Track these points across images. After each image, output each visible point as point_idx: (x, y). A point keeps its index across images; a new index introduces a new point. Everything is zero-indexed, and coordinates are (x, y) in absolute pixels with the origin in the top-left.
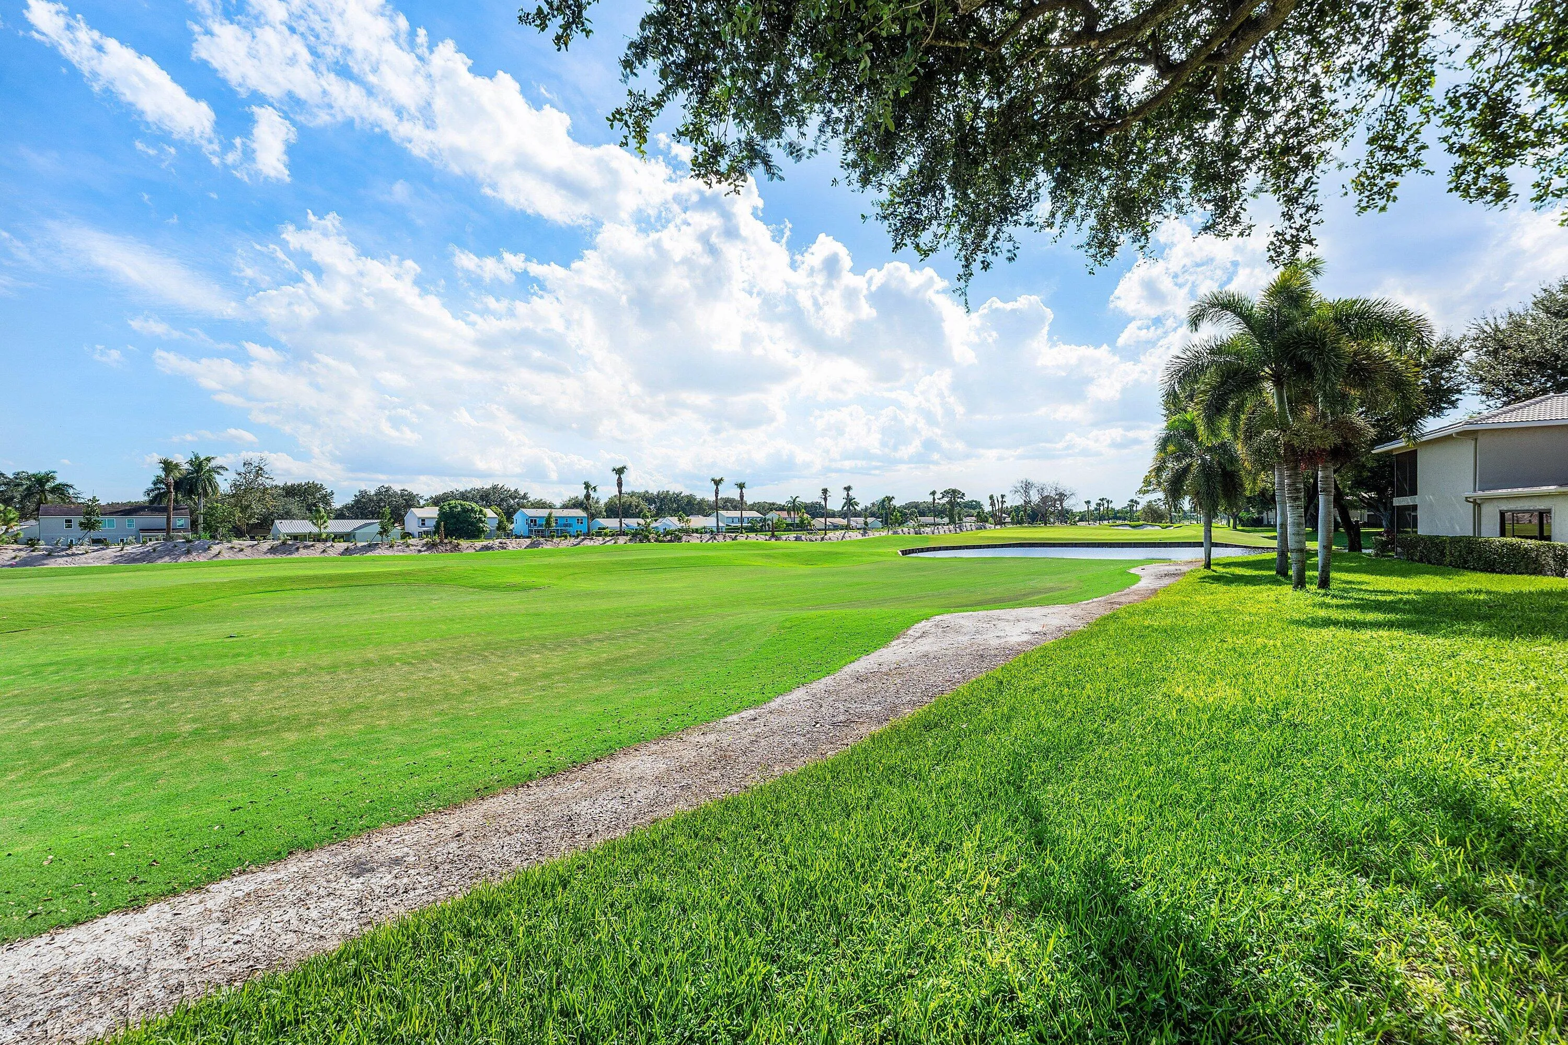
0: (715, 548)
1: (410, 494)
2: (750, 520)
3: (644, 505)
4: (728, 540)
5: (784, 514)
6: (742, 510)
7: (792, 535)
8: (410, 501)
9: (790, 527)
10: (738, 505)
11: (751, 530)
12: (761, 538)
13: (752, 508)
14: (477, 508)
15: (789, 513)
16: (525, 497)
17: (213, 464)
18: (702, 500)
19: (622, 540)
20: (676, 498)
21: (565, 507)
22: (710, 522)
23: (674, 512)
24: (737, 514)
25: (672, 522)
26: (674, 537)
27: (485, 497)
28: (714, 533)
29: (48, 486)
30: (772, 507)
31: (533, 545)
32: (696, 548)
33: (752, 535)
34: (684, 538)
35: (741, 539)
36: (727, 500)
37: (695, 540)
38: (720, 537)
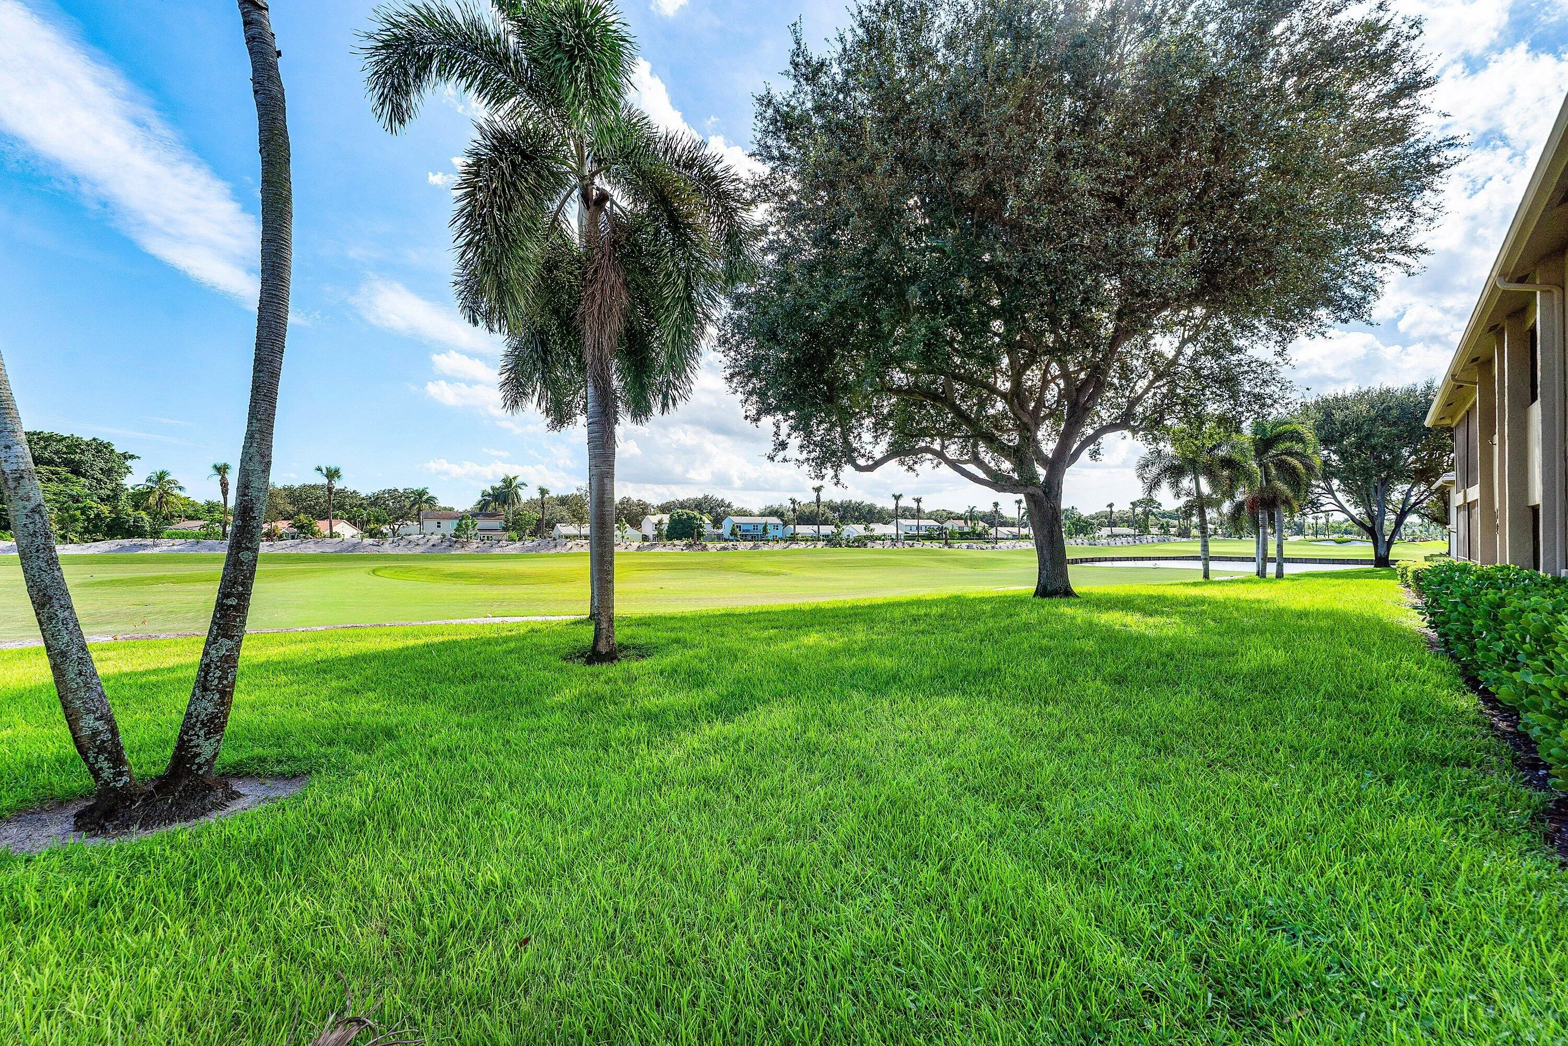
0: (896, 553)
1: (644, 504)
2: (928, 528)
3: (830, 514)
4: (906, 547)
5: (961, 523)
6: (919, 518)
7: (964, 544)
8: (644, 510)
9: (963, 536)
10: (917, 514)
11: (929, 538)
12: (936, 545)
13: (930, 516)
14: (698, 516)
15: (966, 523)
16: (729, 506)
17: (518, 481)
18: (882, 509)
19: (820, 544)
20: (858, 507)
21: (762, 515)
22: (890, 529)
23: (857, 520)
24: (915, 522)
25: (856, 530)
26: (861, 542)
27: (699, 505)
28: (895, 540)
29: (425, 497)
30: (951, 516)
31: (755, 547)
32: (878, 552)
33: (927, 543)
34: (869, 544)
35: (918, 546)
36: (906, 509)
37: (878, 545)
38: (899, 544)
